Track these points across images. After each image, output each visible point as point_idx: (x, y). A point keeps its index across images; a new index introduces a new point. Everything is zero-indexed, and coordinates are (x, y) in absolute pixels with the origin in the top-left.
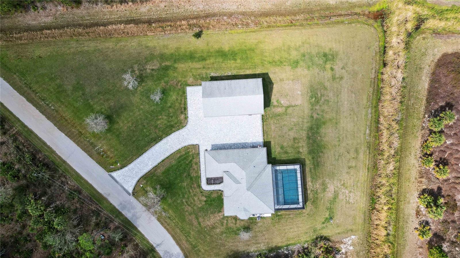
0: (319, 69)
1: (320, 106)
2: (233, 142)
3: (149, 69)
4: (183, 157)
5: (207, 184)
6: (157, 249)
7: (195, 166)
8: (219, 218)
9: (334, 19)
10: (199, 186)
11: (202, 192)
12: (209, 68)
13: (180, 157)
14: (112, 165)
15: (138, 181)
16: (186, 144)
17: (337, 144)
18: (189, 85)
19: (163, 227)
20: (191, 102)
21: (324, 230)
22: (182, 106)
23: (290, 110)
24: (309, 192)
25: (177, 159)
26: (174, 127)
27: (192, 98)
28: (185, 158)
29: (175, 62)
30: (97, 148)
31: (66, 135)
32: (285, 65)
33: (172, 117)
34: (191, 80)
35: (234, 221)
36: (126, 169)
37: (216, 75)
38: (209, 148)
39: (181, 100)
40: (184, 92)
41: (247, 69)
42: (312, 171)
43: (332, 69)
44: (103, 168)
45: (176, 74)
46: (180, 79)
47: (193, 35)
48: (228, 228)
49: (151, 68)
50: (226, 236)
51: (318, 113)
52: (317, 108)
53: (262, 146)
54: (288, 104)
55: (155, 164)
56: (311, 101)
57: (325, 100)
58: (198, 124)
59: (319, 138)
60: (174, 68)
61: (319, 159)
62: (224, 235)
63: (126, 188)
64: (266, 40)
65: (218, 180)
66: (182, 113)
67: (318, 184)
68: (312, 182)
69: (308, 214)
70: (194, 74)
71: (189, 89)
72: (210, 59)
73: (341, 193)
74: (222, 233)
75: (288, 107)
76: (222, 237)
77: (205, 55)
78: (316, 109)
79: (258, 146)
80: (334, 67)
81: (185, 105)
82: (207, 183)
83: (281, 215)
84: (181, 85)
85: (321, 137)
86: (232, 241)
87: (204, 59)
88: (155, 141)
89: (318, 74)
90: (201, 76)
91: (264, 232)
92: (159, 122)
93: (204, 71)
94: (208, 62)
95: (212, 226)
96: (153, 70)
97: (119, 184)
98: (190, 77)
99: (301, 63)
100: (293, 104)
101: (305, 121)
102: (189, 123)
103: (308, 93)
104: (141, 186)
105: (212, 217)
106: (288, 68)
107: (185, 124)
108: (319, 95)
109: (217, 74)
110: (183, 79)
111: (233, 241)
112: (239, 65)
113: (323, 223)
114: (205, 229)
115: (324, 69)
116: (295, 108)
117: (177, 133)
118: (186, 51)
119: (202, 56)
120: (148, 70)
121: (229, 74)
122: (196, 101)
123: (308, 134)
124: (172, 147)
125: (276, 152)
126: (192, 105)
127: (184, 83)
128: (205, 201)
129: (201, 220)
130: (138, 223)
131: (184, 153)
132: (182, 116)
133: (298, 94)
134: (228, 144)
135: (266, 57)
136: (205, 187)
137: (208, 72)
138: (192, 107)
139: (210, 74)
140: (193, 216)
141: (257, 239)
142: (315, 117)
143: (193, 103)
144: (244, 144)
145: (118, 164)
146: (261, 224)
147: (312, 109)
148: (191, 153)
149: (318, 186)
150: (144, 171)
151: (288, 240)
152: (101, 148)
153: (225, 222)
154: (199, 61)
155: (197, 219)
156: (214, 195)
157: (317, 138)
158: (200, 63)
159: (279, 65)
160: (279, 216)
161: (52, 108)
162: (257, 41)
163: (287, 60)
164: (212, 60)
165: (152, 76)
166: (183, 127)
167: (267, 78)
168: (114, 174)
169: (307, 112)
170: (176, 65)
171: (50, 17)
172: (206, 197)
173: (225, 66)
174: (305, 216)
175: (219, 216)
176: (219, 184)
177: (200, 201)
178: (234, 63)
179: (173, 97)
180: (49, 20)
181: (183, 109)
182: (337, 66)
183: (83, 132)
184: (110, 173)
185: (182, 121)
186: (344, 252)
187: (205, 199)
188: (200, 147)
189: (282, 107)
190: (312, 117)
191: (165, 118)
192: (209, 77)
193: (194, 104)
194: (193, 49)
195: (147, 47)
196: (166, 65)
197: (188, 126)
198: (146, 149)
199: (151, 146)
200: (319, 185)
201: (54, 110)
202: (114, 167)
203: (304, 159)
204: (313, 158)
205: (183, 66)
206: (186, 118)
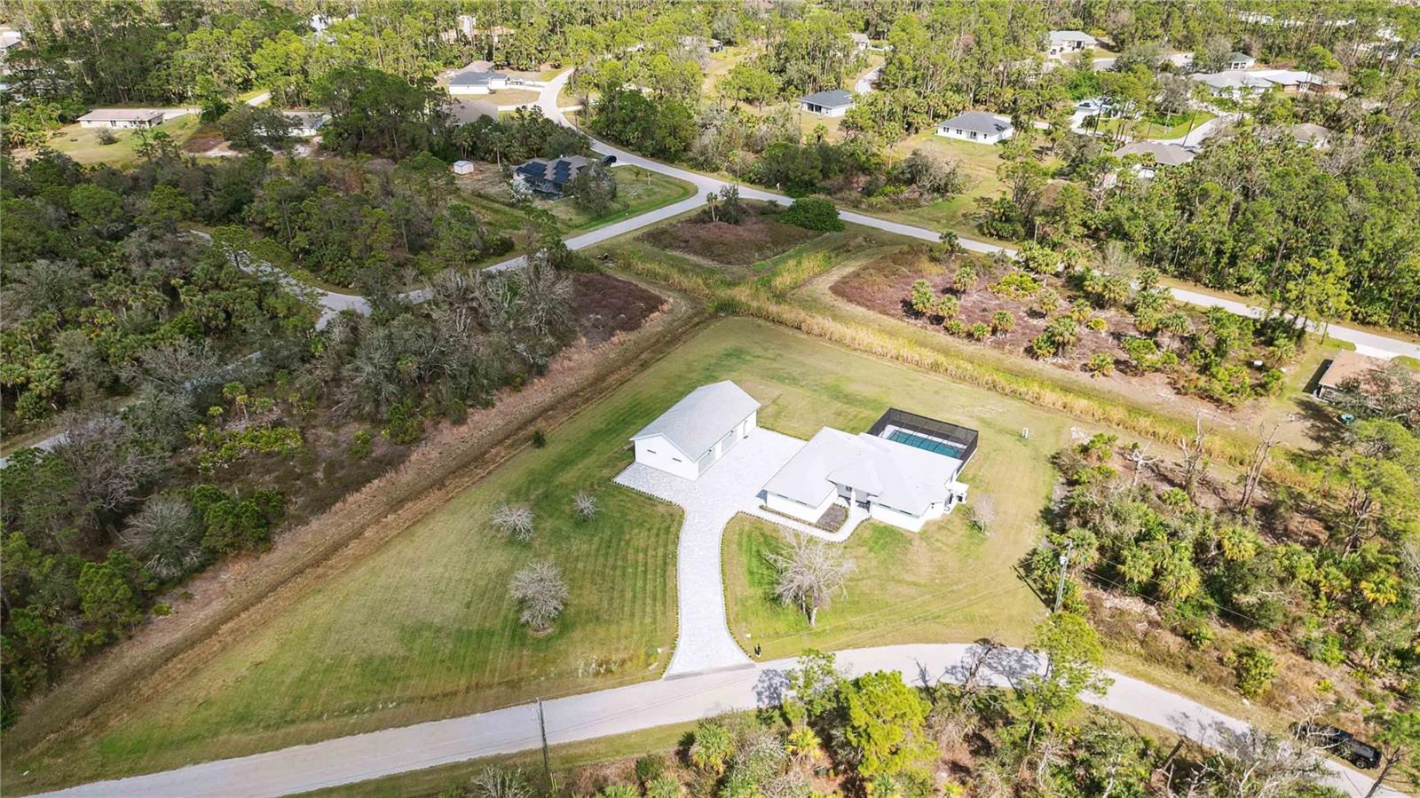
0: (744, 365)
5: (834, 533)
6: (933, 684)
7: (781, 534)
8: (924, 549)
10: (829, 544)
11: (845, 547)
13: (739, 546)
14: (651, 664)
15: (732, 634)
16: (721, 527)
17: (883, 389)
18: (613, 477)
19: (883, 647)
20: (647, 486)
21: (1041, 451)
22: (641, 499)
23: (782, 401)
25: (739, 552)
26: (670, 528)
27: (642, 483)
28: (749, 540)
30: (580, 671)
31: (485, 711)
33: (644, 522)
34: (605, 473)
35: (945, 532)
36: (682, 643)
40: (619, 487)
44: (638, 682)
45: (572, 487)
46: (589, 483)
48: (957, 549)
50: (974, 558)
51: (815, 384)
54: (769, 400)
55: (718, 588)
57: (800, 374)
58: (698, 497)
60: (558, 486)
63: (729, 664)
64: (639, 390)
65: (839, 515)
66: (653, 505)
69: (995, 450)
71: (620, 480)
73: (977, 413)
75: (775, 401)
77: (581, 448)
81: (642, 496)
82: (831, 532)
84: (600, 487)
85: (857, 395)
89: (751, 367)
90: (613, 460)
93: (609, 454)
94: (597, 448)
97: (708, 673)
98: (601, 471)
99: (716, 373)
100: (775, 397)
102: (683, 506)
104: (749, 636)
105: (915, 557)
107: (680, 511)
110: (593, 480)
116: (783, 397)
117: (685, 528)
118: (546, 465)
124: (709, 548)
126: (654, 488)
127: (601, 481)
128: (870, 550)
129: (908, 579)
131: (736, 537)
132: (660, 509)
133: (763, 388)
136: (837, 537)
137: (615, 450)
138: (658, 489)
143: (651, 484)
145: (659, 650)
148: (746, 529)
150: (718, 612)
151: (1037, 493)
152: (587, 665)
153: (939, 544)
156: (867, 534)
157: (857, 398)
161: (390, 706)
162: (629, 398)
164: (601, 444)
166: (682, 517)
168: (677, 666)
169: (802, 391)
170: (555, 483)
171: (214, 603)
172: (860, 546)
174: (996, 454)
176: (847, 517)
180: (217, 606)
181: (647, 501)
184: (664, 676)
185: (670, 512)
188: (747, 512)
193: (654, 484)
194: (553, 457)
197: (687, 510)
202: (656, 664)
205: (567, 476)
206: (670, 504)
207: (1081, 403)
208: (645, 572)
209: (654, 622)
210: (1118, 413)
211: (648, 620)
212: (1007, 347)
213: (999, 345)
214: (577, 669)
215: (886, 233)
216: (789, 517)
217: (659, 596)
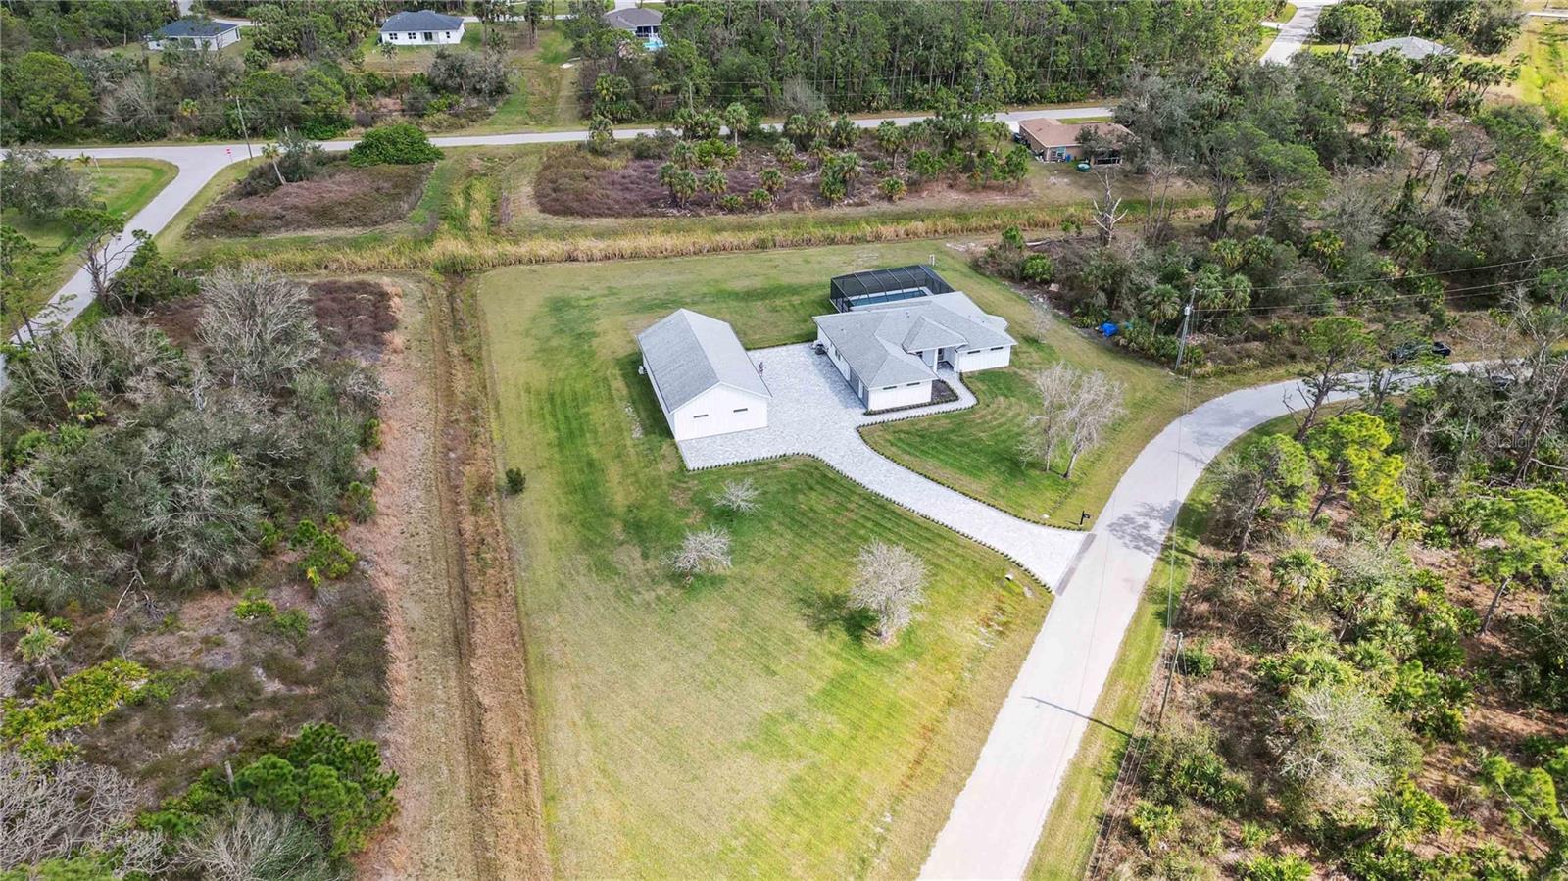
0: (593, 310)
3: (645, 565)
4: (907, 448)
5: (958, 399)
6: (1207, 461)
9: (463, 315)
11: (984, 405)
12: (617, 447)
13: (910, 453)
14: (1023, 594)
15: (1036, 523)
16: (866, 448)
18: (683, 468)
20: (733, 455)
21: (958, 268)
22: (751, 469)
25: (918, 459)
26: (825, 475)
27: (721, 456)
28: (909, 444)
29: (608, 514)
30: (982, 643)
31: (983, 742)
32: (590, 347)
33: (793, 486)
34: (664, 467)
35: (1025, 354)
37: (639, 428)
38: (857, 410)
39: (735, 475)
40: (708, 472)
43: (590, 298)
44: (1046, 612)
45: (652, 502)
46: (665, 487)
49: (639, 561)
52: (690, 300)
55: (957, 497)
57: (668, 295)
58: (796, 436)
59: (759, 291)
60: (630, 511)
63: (1076, 547)
64: (521, 382)
65: (938, 385)
66: (775, 468)
71: (694, 464)
72: (589, 454)
77: (576, 464)
78: (694, 300)
80: (585, 297)
81: (746, 467)
82: (954, 401)
84: (685, 483)
85: (755, 290)
87: (591, 463)
88: (886, 507)
89: (605, 309)
90: (646, 452)
92: (820, 508)
93: (631, 450)
94: (598, 455)
97: (1077, 565)
98: (655, 472)
99: (581, 330)
102: (801, 451)
104: (1047, 515)
106: (596, 342)
107: (808, 458)
109: (633, 427)
110: (665, 481)
112: (600, 403)
115: (592, 305)
117: (838, 467)
118: (569, 501)
119: (581, 470)
120: (648, 566)
121: (632, 410)
122: (728, 449)
123: (756, 300)
124: (889, 471)
126: (742, 454)
127: (677, 477)
128: (1007, 396)
130: (1166, 504)
131: (894, 449)
132: (783, 465)
134: (830, 387)
135: (569, 374)
136: (967, 402)
137: (630, 443)
138: (749, 452)
139: (638, 439)
143: (734, 452)
144: (820, 365)
145: (1011, 576)
148: (890, 438)
150: (994, 515)
152: (978, 634)
153: (1036, 366)
154: (597, 470)
156: (980, 386)
158: (603, 467)
161: (888, 820)
162: (525, 395)
163: (576, 347)
164: (592, 449)
166: (817, 460)
168: (1051, 579)
170: (621, 510)
172: (994, 397)
173: (606, 423)
176: (945, 383)
178: (594, 414)
181: (759, 467)
182: (582, 295)
183: (946, 693)
184: (1054, 592)
185: (800, 464)
187: (1001, 398)
188: (863, 424)
192: (646, 439)
193: (737, 451)
194: (558, 491)
196: (624, 530)
197: (810, 451)
199: (908, 512)
201: (894, 812)
202: (1026, 589)
206: (784, 457)
207: (918, 226)
208: (877, 524)
209: (964, 558)
210: (953, 223)
211: (958, 560)
212: (795, 205)
213: (784, 206)
214: (977, 644)
215: (498, 147)
216: (905, 408)
217: (928, 535)
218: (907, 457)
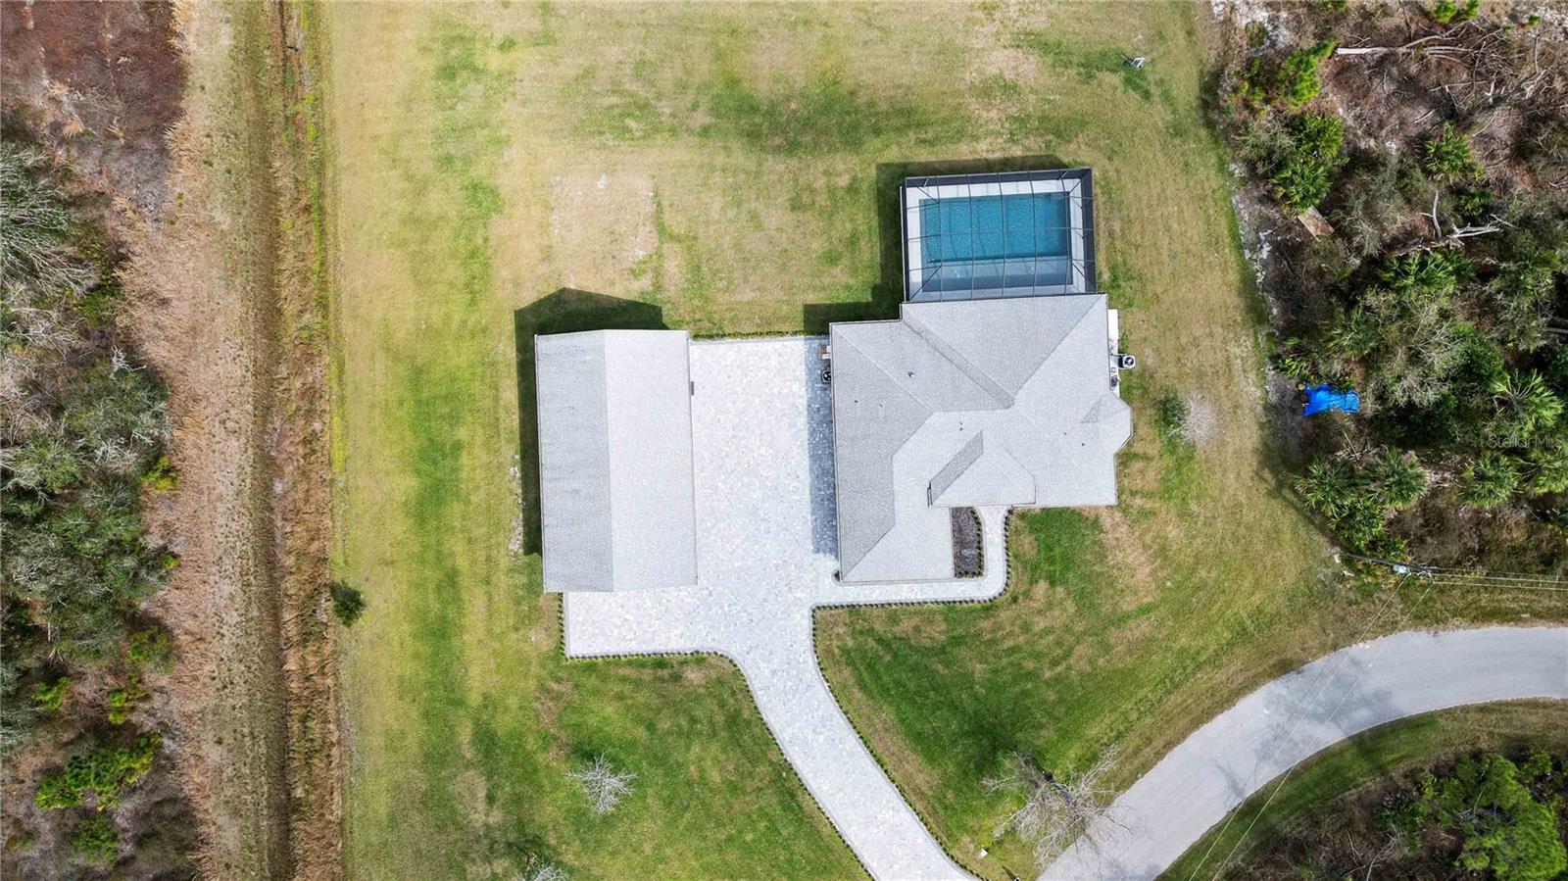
0: (505, 101)
1: (659, 97)
2: (806, 462)
3: (487, 815)
4: (865, 675)
5: (980, 574)
6: (1249, 792)
7: (906, 626)
8: (1124, 529)
9: (297, 34)
10: (989, 608)
11: (1012, 597)
12: (488, 559)
13: (863, 688)
15: (964, 868)
16: (811, 661)
17: (819, 32)
18: (561, 644)
19: (1160, 764)
20: (632, 636)
21: (1175, 93)
22: (647, 675)
23: (676, 223)
24: (1017, 151)
25: (871, 702)
26: (738, 712)
27: (616, 631)
28: (870, 667)
29: (459, 703)
32: (486, 240)
33: (693, 721)
34: (538, 639)
35: (1138, 465)
37: (521, 529)
38: (829, 563)
39: (624, 679)
40: (591, 666)
41: (496, 399)
42: (930, 135)
43: (507, 45)
45: (513, 702)
46: (532, 684)
47: (347, 623)
48: (1166, 493)
49: (481, 806)
50: (1198, 497)
51: (689, 105)
52: (667, 111)
53: (824, 342)
54: (648, 229)
55: (890, 793)
56: (638, 134)
57: (637, 76)
58: (726, 609)
59: (793, 106)
60: (486, 706)
61: (883, 107)
62: (1193, 506)
64: (378, 315)
65: (966, 527)
66: (676, 678)
67: (985, 114)
68: (976, 138)
69: (1110, 159)
70: (511, 623)
71: (578, 646)
72: (452, 554)
73: (1022, 22)
74: (1184, 514)
75: (661, 229)
76: (1202, 518)
77: (433, 575)
78: (673, 115)
79: (825, 357)
80: (499, 36)
81: (643, 665)
82: (974, 574)
83: (1113, 269)
84: (559, 681)
85: (788, 99)
86: (1219, 475)
87: (451, 578)
88: (793, 796)
89: (524, 103)
90: (520, 592)
91: (1184, 340)
92: (715, 777)
93: (503, 581)
94: (462, 563)
95: (1156, 555)
96: (491, 799)
98: (526, 640)
99: (478, 172)
100: (650, 208)
101: (720, 160)
102: (721, 649)
103: (603, 147)
104: (984, 853)
105: (1120, 555)
106: (499, 227)
107: (726, 665)
108: (614, 100)
109: (514, 524)
110: (535, 669)
111: (1217, 469)
112: (480, 431)
113: (1147, 95)
114: (1169, 589)
115: (507, 76)
116: (665, 203)
117: (762, 699)
118: (416, 656)
119: (439, 588)
120: (491, 820)
121: (518, 475)
122: (628, 617)
123: (778, 149)
124: (823, 719)
125: (849, 282)
126: (645, 632)
127: (551, 665)
128: (1053, 584)
129: (1128, 605)
131: (847, 672)
132: (693, 675)
133: (609, 186)
134: (812, 486)
135: (448, 317)
136: (991, 583)
137: (504, 562)
138: (654, 632)
139: (516, 555)
140: (1113, 635)
141: (1209, 371)
142: (708, 120)
143: (635, 627)
144: (816, 416)
146: (1148, 351)
147: (673, 131)
148: (850, 643)
149: (994, 114)
150: (920, 840)
151: (1213, 243)
153: (1138, 501)
154: (457, 599)
155: (1125, 618)
156: (1027, 543)
157: (794, 112)
158: (465, 596)
159: (487, 266)
160: (1115, 279)
162: (380, 355)
163: (465, 231)
164: (457, 546)
165: (518, 800)
166: (737, 674)
167: (539, 317)
169: (682, 152)
170: (474, 699)
172: (1033, 581)
173: (482, 491)
174: (1117, 171)
175: (1115, 526)
176: (979, 523)
177: (1050, 606)
178: (469, 454)
179: (607, 715)
181: (660, 672)
182: (496, 24)
185: (714, 675)
186: (1266, 14)
187: (1042, 586)
188: (824, 602)
189: (660, 256)
190: (706, 131)
191: (696, 748)
192: (526, 559)
193: (639, 623)
194: (405, 627)
195: (393, 822)
196: (473, 743)
197: (734, 653)
198: (827, 831)
199: (817, 813)
200: (988, 111)
203: (879, 167)
204: (877, 132)
205: (475, 671)
206: (698, 657)
218: (858, 694)
